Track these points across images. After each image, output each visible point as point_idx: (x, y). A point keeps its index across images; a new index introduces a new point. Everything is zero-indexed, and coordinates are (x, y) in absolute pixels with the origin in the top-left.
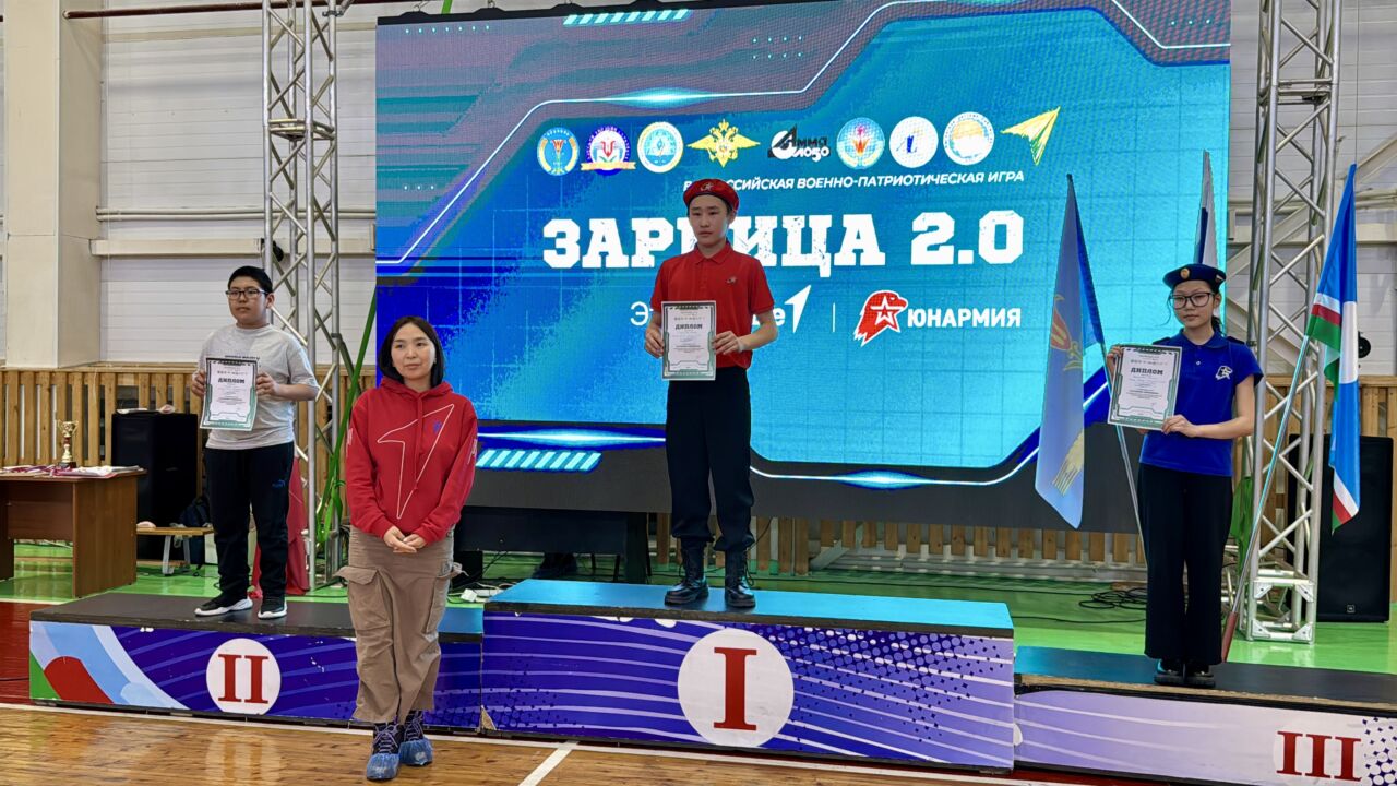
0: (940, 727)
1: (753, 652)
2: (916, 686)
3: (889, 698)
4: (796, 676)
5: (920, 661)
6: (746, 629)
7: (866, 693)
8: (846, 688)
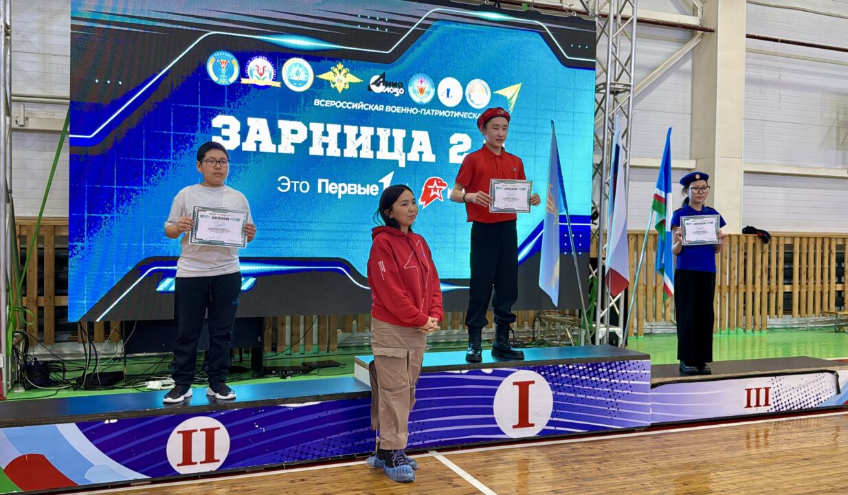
0: (620, 410)
1: (533, 382)
2: (610, 390)
3: (598, 398)
4: (554, 393)
5: (611, 377)
6: (529, 369)
7: (588, 397)
8: (578, 396)
